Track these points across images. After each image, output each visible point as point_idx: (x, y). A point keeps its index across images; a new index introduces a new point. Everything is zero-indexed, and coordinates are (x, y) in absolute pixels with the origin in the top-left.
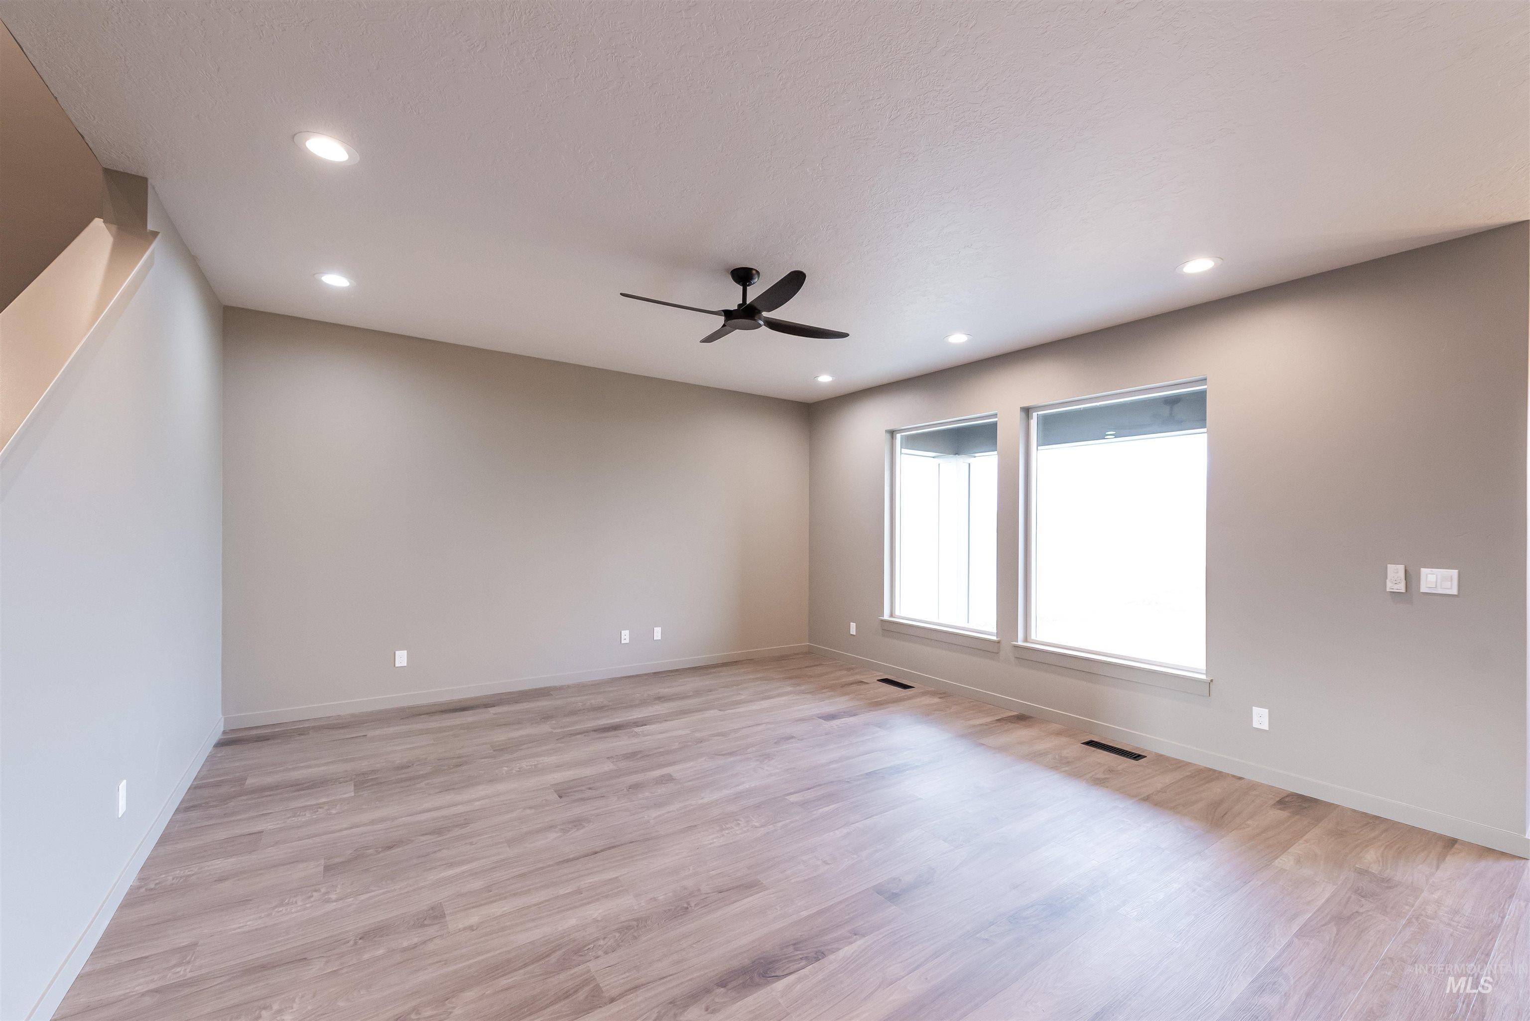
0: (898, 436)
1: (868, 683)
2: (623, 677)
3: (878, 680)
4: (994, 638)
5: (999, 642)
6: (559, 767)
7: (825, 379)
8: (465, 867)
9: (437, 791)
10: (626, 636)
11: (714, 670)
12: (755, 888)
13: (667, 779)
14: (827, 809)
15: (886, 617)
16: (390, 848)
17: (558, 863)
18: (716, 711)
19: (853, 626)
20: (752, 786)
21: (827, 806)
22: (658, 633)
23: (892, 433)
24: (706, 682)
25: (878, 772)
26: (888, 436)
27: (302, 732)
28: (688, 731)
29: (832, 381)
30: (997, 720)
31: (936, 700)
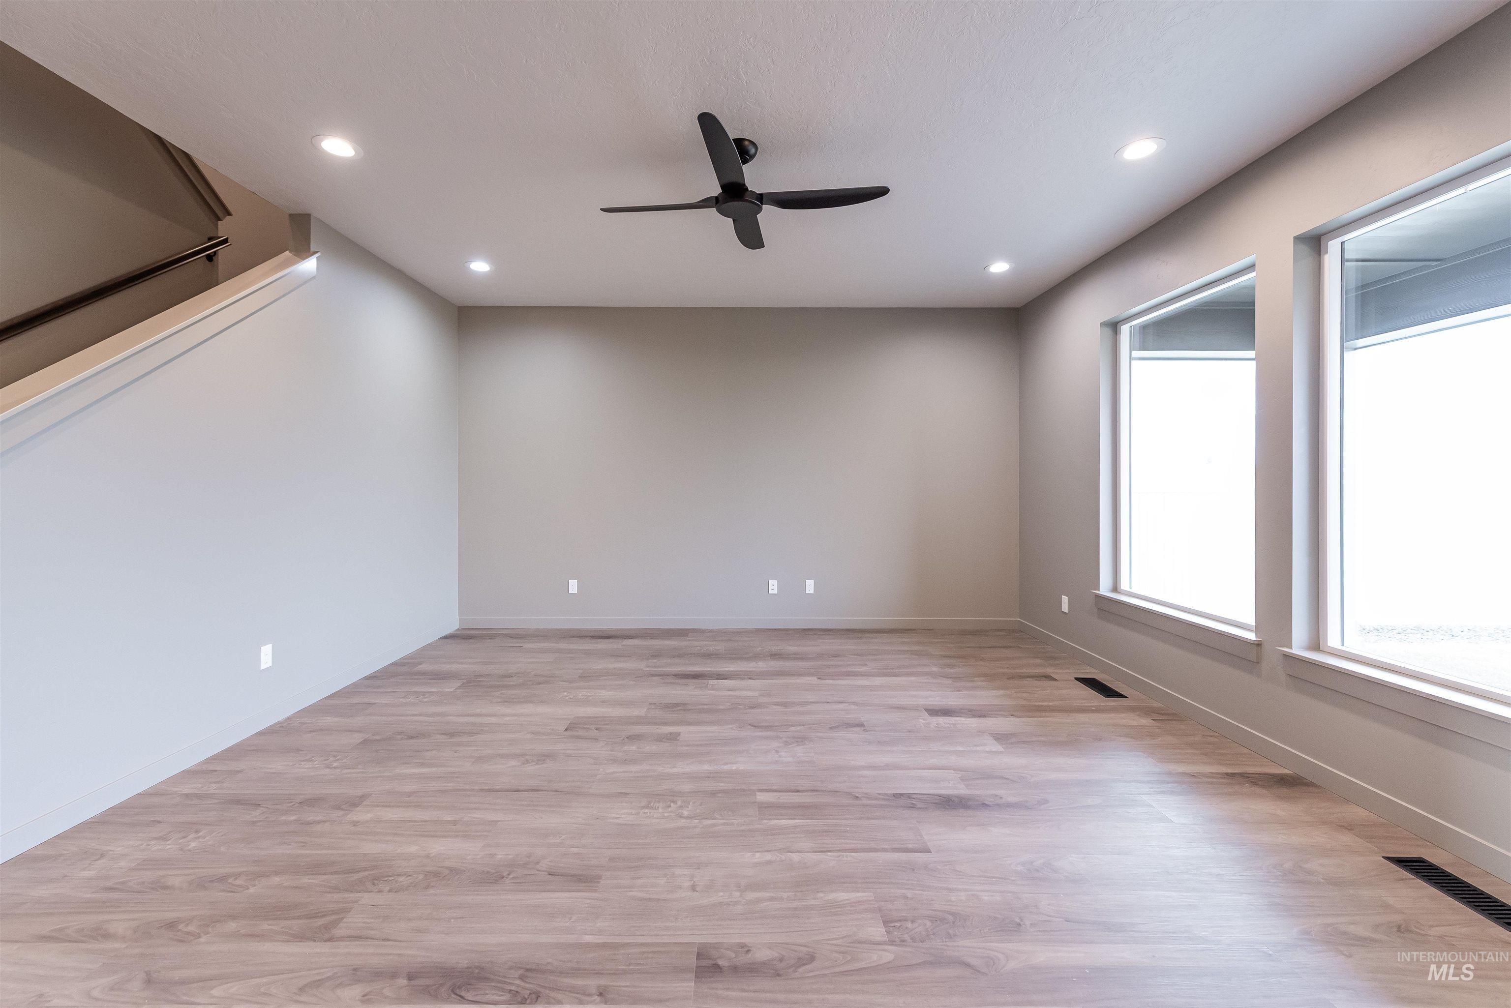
0: (1125, 329)
1: (1055, 680)
2: (766, 629)
3: (1077, 679)
4: (1251, 636)
5: (1259, 645)
6: (604, 702)
7: (999, 267)
8: (427, 770)
9: (499, 700)
10: (774, 586)
11: (871, 635)
12: (584, 885)
13: (673, 738)
14: (784, 822)
15: (1104, 589)
16: (412, 738)
17: (482, 790)
18: (815, 678)
19: (1065, 599)
20: (740, 768)
21: (792, 819)
22: (810, 587)
23: (1114, 326)
24: (849, 645)
25: (914, 796)
26: (1108, 331)
27: (492, 637)
28: (756, 694)
29: (1008, 270)
30: (1227, 774)
31: (1145, 721)
